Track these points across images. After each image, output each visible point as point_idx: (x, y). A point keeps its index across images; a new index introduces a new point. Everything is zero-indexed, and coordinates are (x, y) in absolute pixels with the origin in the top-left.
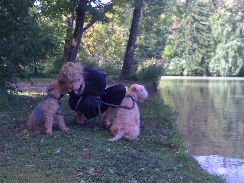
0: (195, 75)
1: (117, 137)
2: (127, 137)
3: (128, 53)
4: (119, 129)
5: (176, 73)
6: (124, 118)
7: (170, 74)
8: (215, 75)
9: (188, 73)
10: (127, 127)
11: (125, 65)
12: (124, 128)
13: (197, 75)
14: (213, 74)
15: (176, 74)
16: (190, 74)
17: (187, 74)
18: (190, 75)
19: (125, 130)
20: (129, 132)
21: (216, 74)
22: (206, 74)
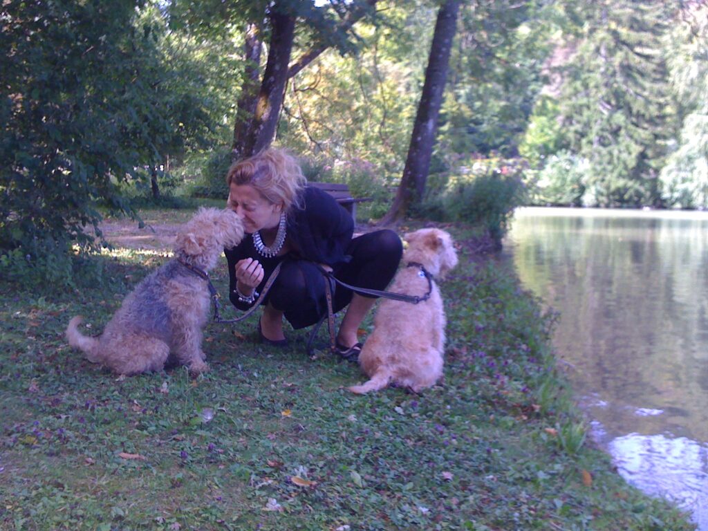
0: (618, 204)
1: (377, 382)
2: (407, 382)
3: (419, 139)
4: (383, 359)
5: (560, 198)
6: (398, 328)
7: (544, 201)
8: (678, 205)
9: (597, 199)
10: (404, 355)
11: (409, 173)
12: (397, 357)
13: (625, 205)
14: (673, 204)
15: (562, 201)
16: (603, 202)
17: (595, 202)
18: (602, 205)
19: (399, 361)
20: (411, 368)
21: (682, 203)
22: (651, 202)
